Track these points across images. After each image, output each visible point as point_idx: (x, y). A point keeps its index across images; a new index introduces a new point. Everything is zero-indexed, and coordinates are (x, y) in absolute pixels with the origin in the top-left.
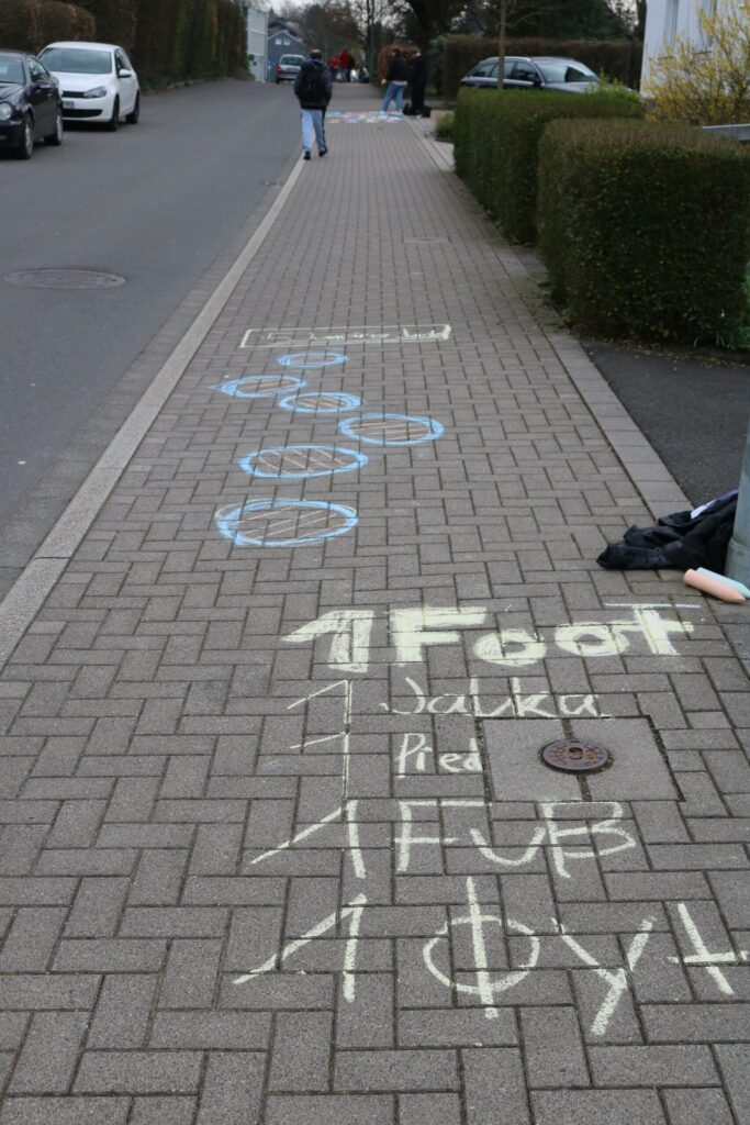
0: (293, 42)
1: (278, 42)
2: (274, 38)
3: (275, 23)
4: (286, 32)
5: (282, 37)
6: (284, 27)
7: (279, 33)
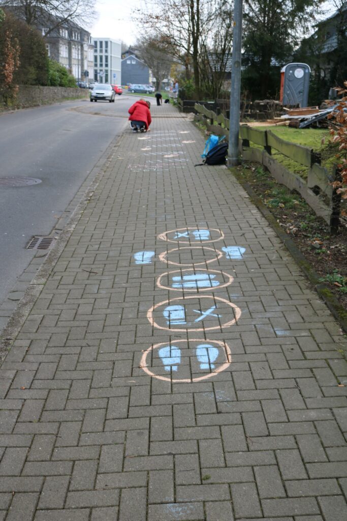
0: (137, 61)
1: (129, 62)
2: (126, 60)
3: (127, 52)
4: (133, 56)
5: (131, 59)
6: (132, 54)
7: (129, 56)
